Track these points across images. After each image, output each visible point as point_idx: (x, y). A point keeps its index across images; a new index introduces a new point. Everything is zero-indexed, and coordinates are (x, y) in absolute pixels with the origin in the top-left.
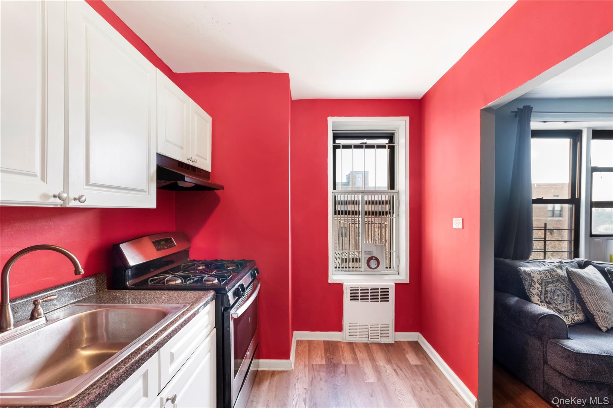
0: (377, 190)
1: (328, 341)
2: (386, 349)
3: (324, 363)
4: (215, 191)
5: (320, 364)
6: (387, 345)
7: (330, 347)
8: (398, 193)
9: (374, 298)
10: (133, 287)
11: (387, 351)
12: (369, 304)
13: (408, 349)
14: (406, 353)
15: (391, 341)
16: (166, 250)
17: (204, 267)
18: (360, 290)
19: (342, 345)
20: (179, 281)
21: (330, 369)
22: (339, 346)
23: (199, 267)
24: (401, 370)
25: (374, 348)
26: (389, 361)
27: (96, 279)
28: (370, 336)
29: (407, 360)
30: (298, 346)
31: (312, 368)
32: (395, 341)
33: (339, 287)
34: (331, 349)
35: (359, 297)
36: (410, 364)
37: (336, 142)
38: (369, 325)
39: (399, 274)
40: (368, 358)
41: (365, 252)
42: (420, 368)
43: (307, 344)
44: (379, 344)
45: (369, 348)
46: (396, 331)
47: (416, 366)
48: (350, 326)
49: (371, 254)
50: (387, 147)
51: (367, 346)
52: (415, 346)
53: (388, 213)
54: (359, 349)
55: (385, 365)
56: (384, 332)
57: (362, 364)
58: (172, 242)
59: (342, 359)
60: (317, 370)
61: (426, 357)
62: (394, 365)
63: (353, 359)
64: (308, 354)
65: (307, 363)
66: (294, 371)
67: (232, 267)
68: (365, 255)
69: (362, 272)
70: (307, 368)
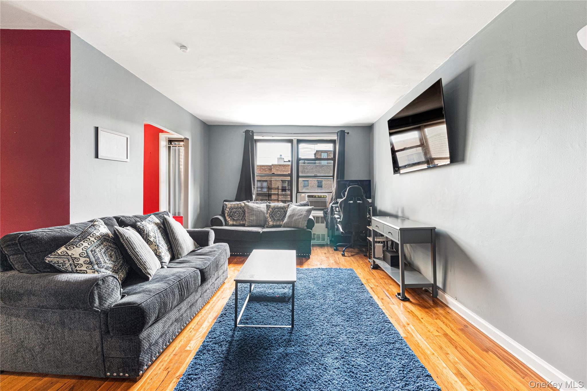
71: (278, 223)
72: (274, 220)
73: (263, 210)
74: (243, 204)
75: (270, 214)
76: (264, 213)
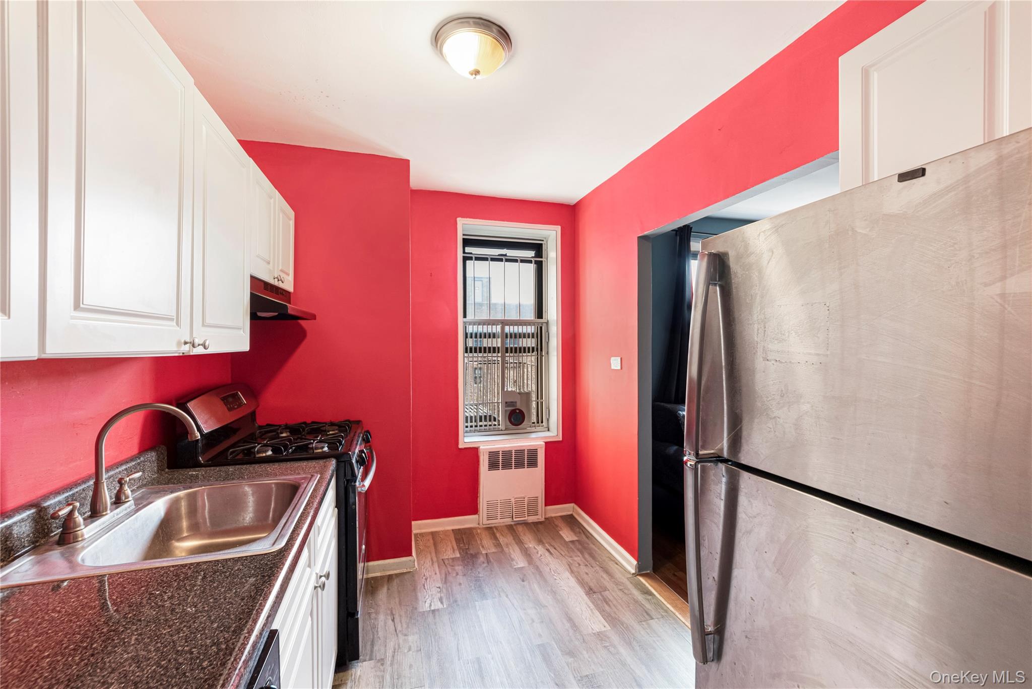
0: (521, 319)
1: (459, 530)
2: (535, 529)
3: (458, 555)
4: (300, 321)
5: (452, 557)
6: (536, 524)
7: (463, 536)
8: (547, 323)
9: (519, 465)
10: (210, 462)
11: (536, 531)
12: (514, 472)
13: (560, 523)
14: (559, 529)
15: (540, 518)
16: (237, 410)
17: (289, 434)
18: (501, 454)
19: (479, 531)
20: (270, 453)
21: (467, 561)
22: (475, 534)
23: (282, 433)
24: (555, 549)
25: (520, 529)
26: (540, 542)
27: (157, 454)
28: (514, 515)
29: (562, 537)
30: (418, 540)
31: (443, 563)
32: (545, 518)
33: (474, 452)
34: (464, 538)
35: (501, 464)
36: (565, 541)
37: (466, 251)
38: (513, 500)
39: (550, 430)
40: (513, 541)
41: (506, 403)
42: (577, 544)
43: (430, 537)
44: (526, 524)
45: (514, 530)
46: (546, 505)
47: (572, 542)
48: (490, 505)
49: (513, 406)
50: (533, 262)
51: (511, 528)
52: (571, 521)
53: (535, 349)
54: (501, 533)
55: (536, 547)
56: (532, 507)
57: (507, 549)
58: (239, 398)
59: (481, 547)
60: (450, 565)
61: (582, 530)
62: (547, 545)
63: (495, 546)
64: (433, 548)
65: (435, 559)
66: (419, 570)
67: (333, 431)
68: (506, 407)
69: (502, 430)
70: (436, 565)
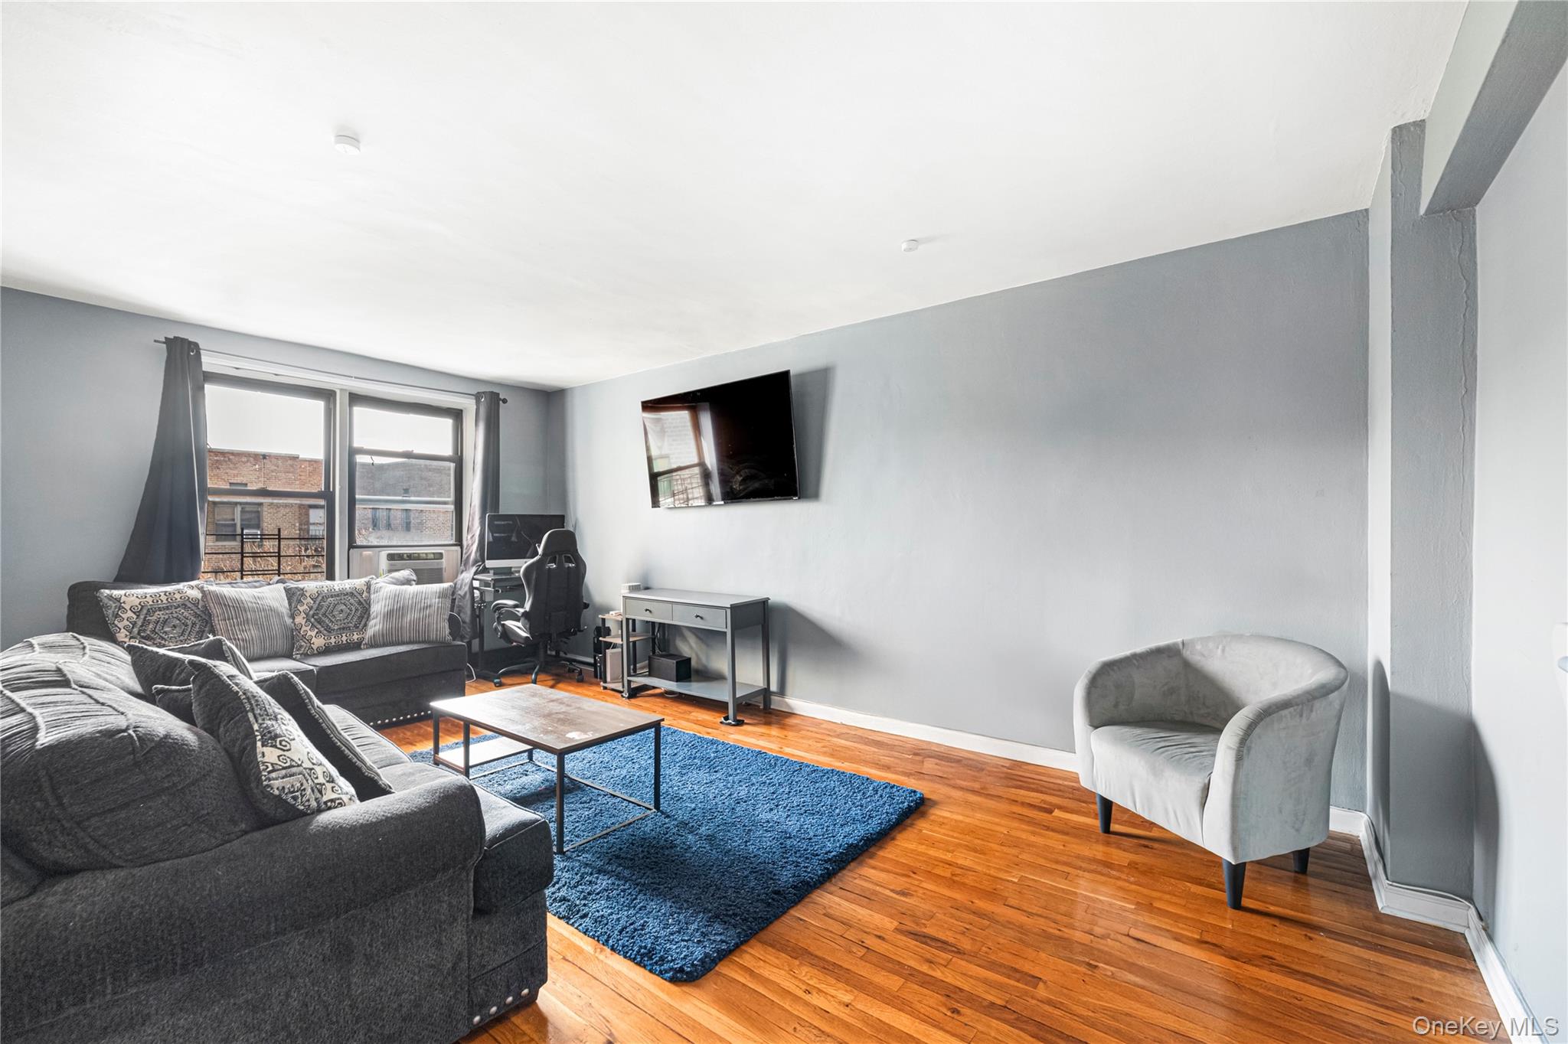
71: (344, 638)
72: (329, 630)
73: (275, 604)
74: (195, 594)
75: (307, 614)
76: (279, 615)
